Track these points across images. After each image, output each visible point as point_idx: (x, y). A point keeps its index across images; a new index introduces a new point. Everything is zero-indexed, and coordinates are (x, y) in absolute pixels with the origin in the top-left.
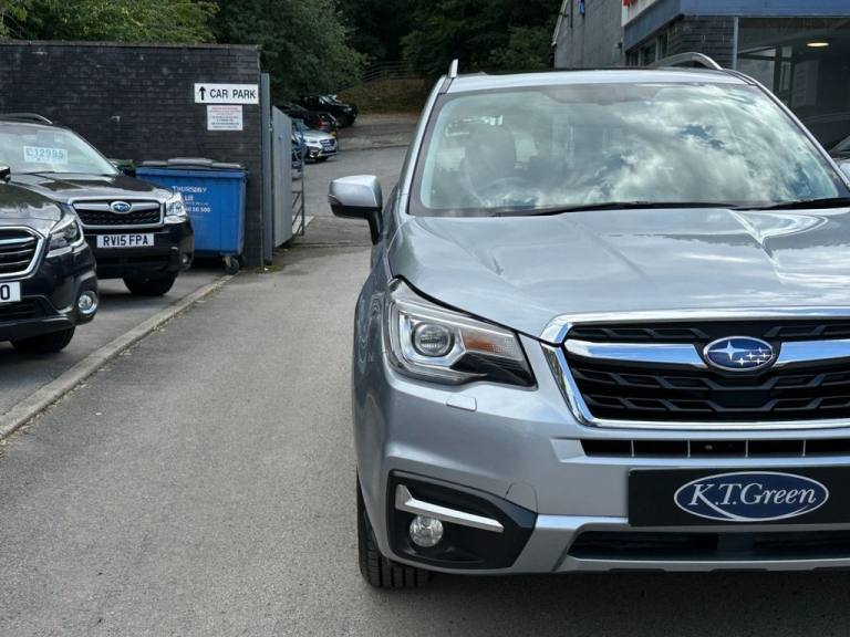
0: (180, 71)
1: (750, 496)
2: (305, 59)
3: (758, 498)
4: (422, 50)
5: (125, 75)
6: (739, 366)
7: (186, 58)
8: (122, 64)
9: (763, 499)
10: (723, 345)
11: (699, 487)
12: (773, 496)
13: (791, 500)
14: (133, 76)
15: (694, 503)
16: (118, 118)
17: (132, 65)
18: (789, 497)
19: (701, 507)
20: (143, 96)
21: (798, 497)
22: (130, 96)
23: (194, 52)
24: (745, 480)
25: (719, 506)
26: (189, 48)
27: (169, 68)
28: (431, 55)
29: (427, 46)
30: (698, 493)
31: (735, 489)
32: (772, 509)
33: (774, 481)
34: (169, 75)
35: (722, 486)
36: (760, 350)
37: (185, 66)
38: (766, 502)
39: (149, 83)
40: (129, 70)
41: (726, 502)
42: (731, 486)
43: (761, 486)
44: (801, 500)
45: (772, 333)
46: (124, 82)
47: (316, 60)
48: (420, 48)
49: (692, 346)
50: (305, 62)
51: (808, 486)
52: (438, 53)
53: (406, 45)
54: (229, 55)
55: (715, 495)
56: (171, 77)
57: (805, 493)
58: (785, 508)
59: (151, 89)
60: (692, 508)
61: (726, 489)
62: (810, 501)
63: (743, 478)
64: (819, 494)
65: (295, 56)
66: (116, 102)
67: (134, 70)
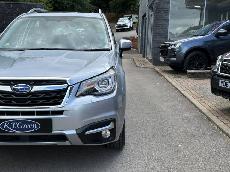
0: (22, 10)
1: (19, 126)
2: (78, 7)
3: (22, 126)
4: (115, 6)
5: (7, 11)
6: (21, 92)
7: (23, 6)
8: (6, 8)
9: (23, 127)
10: (18, 86)
11: (6, 123)
12: (26, 126)
13: (30, 127)
14: (9, 11)
15: (5, 127)
16: (5, 22)
17: (9, 8)
18: (30, 126)
19: (7, 129)
20: (11, 16)
21: (32, 126)
22: (8, 16)
23: (26, 5)
24: (18, 122)
25: (11, 128)
26: (24, 4)
27: (19, 9)
28: (117, 7)
29: (116, 5)
30: (6, 125)
31: (15, 124)
32: (25, 129)
33: (25, 122)
34: (18, 11)
35: (12, 123)
36: (27, 88)
37: (23, 9)
38: (24, 127)
39: (13, 13)
40: (8, 9)
41: (13, 127)
42: (14, 123)
43: (22, 123)
44: (33, 127)
45: (31, 83)
46: (7, 12)
47: (81, 8)
48: (114, 5)
49: (10, 86)
50: (78, 8)
51: (34, 123)
52: (119, 6)
53: (110, 4)
54: (35, 6)
55: (11, 125)
56: (19, 11)
57: (34, 125)
58: (29, 129)
59: (13, 15)
60: (4, 129)
61: (13, 124)
62: (35, 127)
63: (17, 121)
64: (38, 126)
65: (75, 7)
66: (4, 18)
67: (9, 9)
